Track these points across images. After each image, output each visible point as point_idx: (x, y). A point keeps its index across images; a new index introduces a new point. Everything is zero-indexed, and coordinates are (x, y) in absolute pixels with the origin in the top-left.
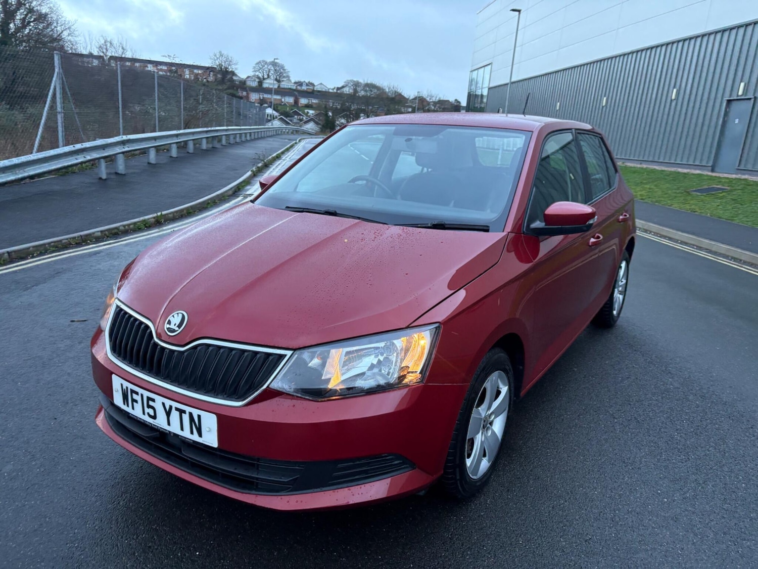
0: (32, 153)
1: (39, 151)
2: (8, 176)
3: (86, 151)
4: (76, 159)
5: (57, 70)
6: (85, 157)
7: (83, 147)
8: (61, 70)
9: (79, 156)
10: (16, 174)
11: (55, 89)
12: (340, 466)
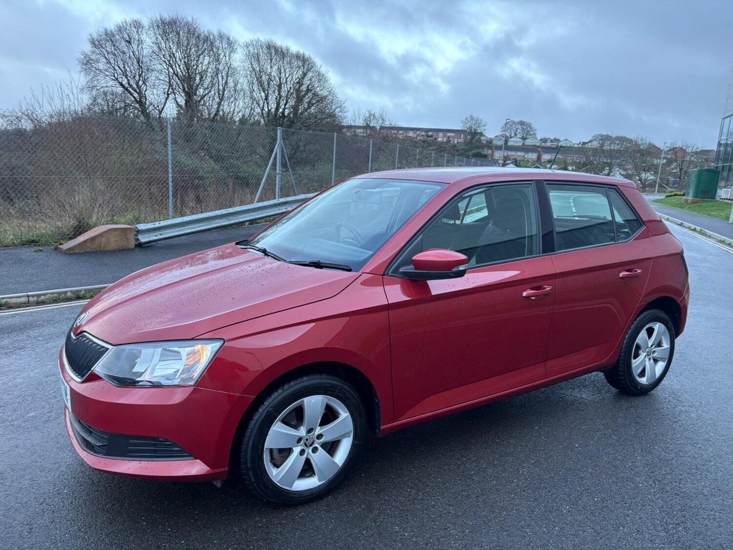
0: (253, 203)
1: (258, 201)
2: (224, 221)
3: (290, 203)
4: (279, 210)
5: (278, 141)
6: (286, 208)
7: (285, 200)
8: (282, 141)
9: (283, 208)
10: (230, 220)
11: (276, 154)
12: (132, 441)
